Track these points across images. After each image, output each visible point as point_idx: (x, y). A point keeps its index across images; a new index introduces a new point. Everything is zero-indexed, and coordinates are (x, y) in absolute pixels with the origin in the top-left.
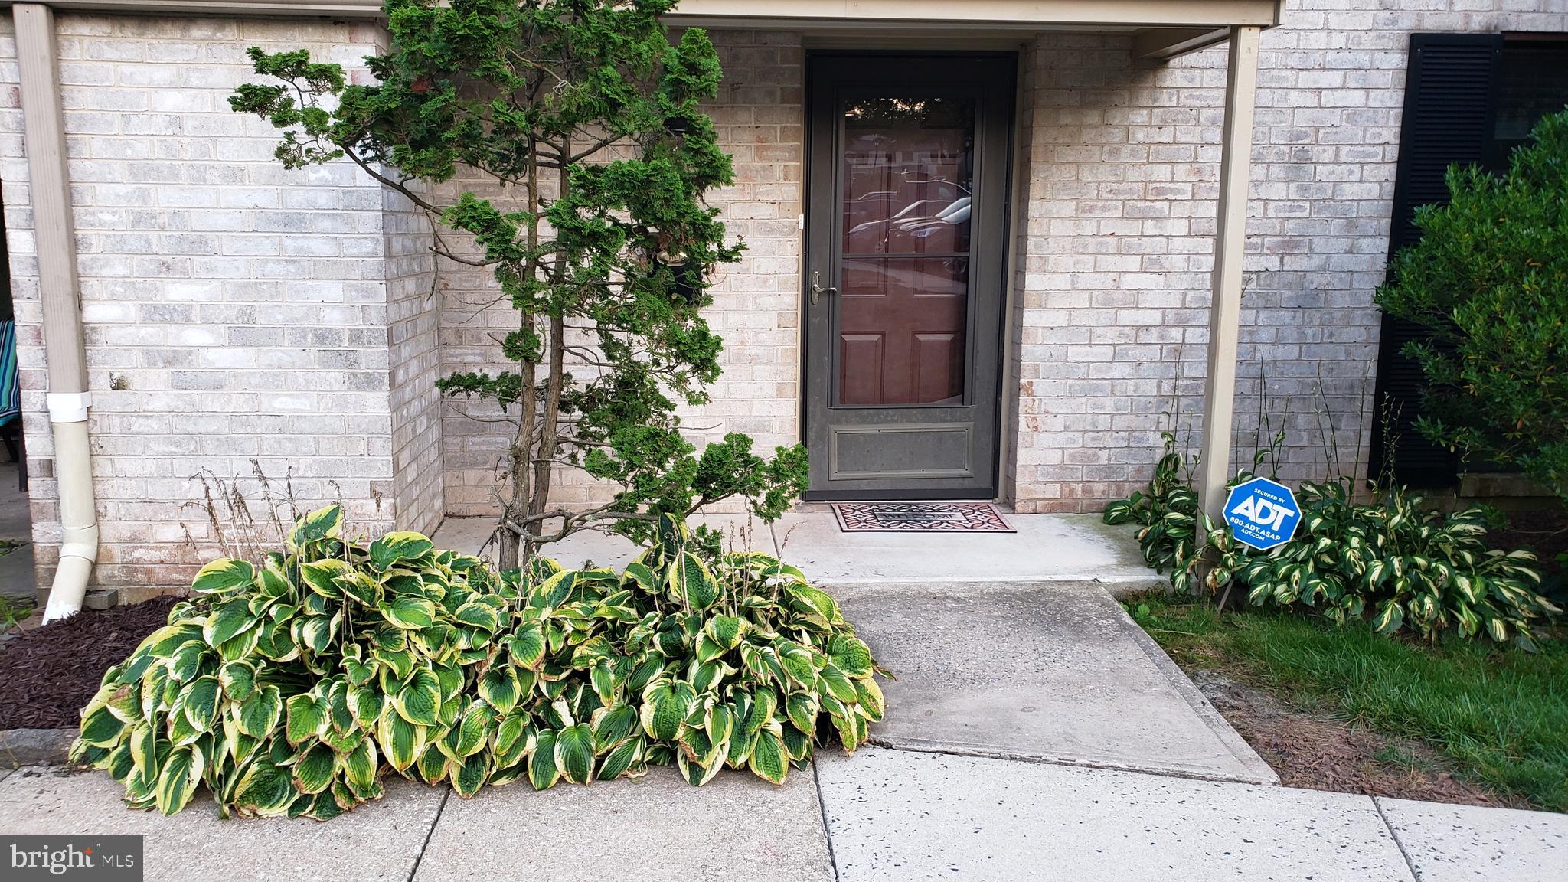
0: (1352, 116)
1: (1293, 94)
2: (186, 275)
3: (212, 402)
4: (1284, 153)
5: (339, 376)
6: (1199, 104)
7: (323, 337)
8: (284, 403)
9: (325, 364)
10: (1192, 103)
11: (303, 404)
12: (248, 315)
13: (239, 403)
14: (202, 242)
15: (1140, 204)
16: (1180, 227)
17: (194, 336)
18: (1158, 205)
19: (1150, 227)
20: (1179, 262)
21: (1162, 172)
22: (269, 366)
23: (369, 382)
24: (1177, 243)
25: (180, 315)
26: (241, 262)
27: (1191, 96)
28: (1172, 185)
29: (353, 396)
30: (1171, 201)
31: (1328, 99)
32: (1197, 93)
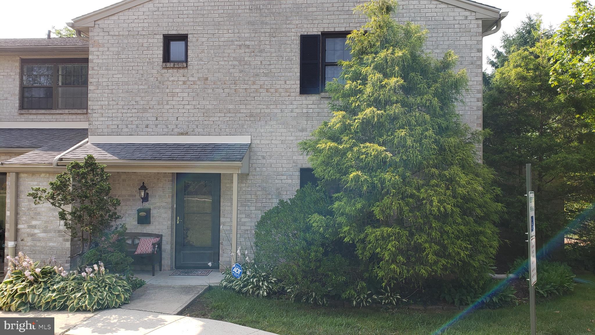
0: (290, 185)
1: (276, 180)
2: (36, 220)
3: (38, 244)
4: (275, 193)
5: (62, 239)
6: (256, 182)
7: (59, 231)
8: (51, 244)
9: (59, 237)
10: (255, 182)
11: (55, 244)
12: (46, 227)
13: (43, 244)
14: (39, 213)
15: (244, 203)
16: (254, 208)
17: (36, 231)
18: (248, 203)
19: (247, 208)
20: (254, 216)
21: (249, 196)
22: (49, 237)
23: (67, 240)
24: (253, 211)
25: (34, 227)
26: (46, 217)
27: (254, 181)
28: (251, 199)
29: (64, 243)
30: (251, 203)
31: (284, 181)
32: (256, 180)
